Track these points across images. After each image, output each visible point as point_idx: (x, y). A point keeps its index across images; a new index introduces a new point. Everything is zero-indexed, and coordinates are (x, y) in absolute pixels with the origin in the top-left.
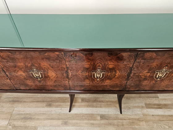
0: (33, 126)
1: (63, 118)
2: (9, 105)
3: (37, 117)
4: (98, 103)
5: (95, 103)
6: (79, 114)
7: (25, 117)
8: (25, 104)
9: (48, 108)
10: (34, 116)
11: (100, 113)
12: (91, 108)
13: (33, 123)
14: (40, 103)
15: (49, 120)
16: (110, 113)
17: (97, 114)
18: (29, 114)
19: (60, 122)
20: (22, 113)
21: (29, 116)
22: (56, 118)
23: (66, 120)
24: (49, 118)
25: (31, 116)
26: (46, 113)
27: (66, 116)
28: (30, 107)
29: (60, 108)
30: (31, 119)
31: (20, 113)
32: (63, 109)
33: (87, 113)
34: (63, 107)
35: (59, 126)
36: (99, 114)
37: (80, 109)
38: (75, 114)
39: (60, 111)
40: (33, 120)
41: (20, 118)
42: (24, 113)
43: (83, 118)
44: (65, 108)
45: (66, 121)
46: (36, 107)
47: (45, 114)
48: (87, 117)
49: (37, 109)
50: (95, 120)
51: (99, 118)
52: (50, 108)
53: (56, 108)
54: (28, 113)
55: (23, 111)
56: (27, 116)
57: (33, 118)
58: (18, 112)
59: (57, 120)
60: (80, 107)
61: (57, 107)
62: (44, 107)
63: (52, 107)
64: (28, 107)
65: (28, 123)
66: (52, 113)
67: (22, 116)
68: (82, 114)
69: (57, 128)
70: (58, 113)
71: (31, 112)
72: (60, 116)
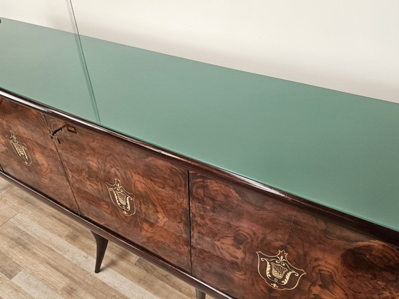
0: (17, 262)
1: (76, 278)
2: (16, 204)
3: (36, 249)
4: (168, 286)
5: (162, 282)
6: (111, 288)
7: (19, 238)
8: (38, 213)
9: (66, 242)
12: (143, 290)
13: (21, 257)
14: (62, 224)
15: (49, 266)
18: (29, 237)
19: (62, 282)
20: (22, 228)
21: (26, 241)
22: (64, 271)
23: (77, 286)
24: (53, 263)
25: (29, 243)
26: (56, 250)
27: (82, 278)
28: (40, 224)
29: (86, 255)
30: (25, 247)
31: (19, 227)
32: (90, 258)
33: (126, 295)
34: (93, 256)
35: (56, 290)
37: (121, 277)
38: (103, 283)
39: (81, 259)
40: (26, 251)
41: (11, 236)
46: (49, 229)
47: (53, 250)
49: (48, 233)
52: (70, 245)
53: (80, 251)
54: (30, 233)
55: (25, 226)
56: (24, 238)
57: (29, 247)
58: (17, 223)
59: (62, 276)
60: (124, 272)
61: (83, 249)
62: (61, 236)
63: (74, 245)
64: (38, 222)
65: (15, 252)
66: (65, 256)
67: (17, 235)
68: (116, 291)
69: (49, 291)
70: (75, 262)
71: (35, 235)
72: (73, 271)
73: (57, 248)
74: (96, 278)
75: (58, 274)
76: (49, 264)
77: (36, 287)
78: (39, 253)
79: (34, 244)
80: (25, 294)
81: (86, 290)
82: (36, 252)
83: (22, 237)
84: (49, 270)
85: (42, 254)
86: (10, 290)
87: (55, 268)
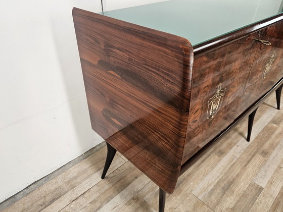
0: (247, 186)
1: (255, 151)
6: (258, 135)
7: (223, 188)
8: (193, 177)
9: (226, 157)
10: (230, 177)
11: (269, 121)
13: (242, 184)
14: (207, 160)
15: (248, 166)
16: (274, 115)
17: (268, 124)
18: (221, 180)
19: (258, 159)
20: (211, 188)
21: (225, 182)
22: (250, 157)
24: (244, 164)
25: (227, 180)
26: (233, 162)
27: (254, 148)
28: (207, 174)
29: (236, 146)
30: (232, 182)
31: (209, 190)
32: (238, 144)
33: (262, 129)
34: (236, 143)
35: (265, 161)
38: (256, 138)
39: (239, 149)
40: (235, 182)
41: (220, 195)
42: (213, 186)
43: (267, 135)
44: (238, 142)
45: (261, 151)
46: (213, 167)
47: (234, 164)
48: (267, 132)
50: (276, 129)
51: (275, 125)
52: (228, 154)
54: (217, 181)
55: (209, 185)
56: (222, 185)
57: (231, 180)
58: (205, 193)
59: (254, 158)
61: (231, 148)
62: (220, 160)
63: (228, 152)
64: (204, 176)
65: (237, 189)
67: (219, 191)
69: (267, 164)
70: (242, 152)
71: (218, 176)
72: (249, 153)
73: (231, 162)
74: (253, 142)
75: (253, 160)
76: (246, 165)
77: (266, 171)
78: (237, 172)
79: (228, 177)
80: (272, 177)
81: (262, 146)
82: (235, 175)
84: (251, 165)
85: (237, 170)
86: (273, 187)
87: (249, 162)
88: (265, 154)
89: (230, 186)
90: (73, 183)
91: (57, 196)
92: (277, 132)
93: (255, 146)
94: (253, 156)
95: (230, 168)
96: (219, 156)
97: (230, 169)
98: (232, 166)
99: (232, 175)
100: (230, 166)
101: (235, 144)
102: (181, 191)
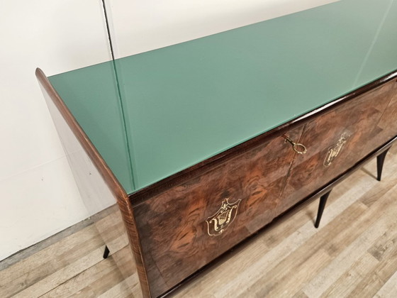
0: (292, 295)
1: (320, 244)
3: (279, 276)
6: (334, 220)
7: (257, 294)
8: (223, 273)
9: (276, 248)
10: (272, 279)
11: (357, 199)
12: (338, 200)
13: (286, 292)
15: (303, 265)
16: (368, 190)
17: (355, 203)
18: (259, 282)
19: (323, 255)
20: (241, 292)
21: (264, 286)
22: (310, 252)
24: (299, 262)
25: (267, 284)
26: (284, 257)
27: (320, 239)
28: (243, 271)
29: (296, 233)
30: (272, 288)
32: (300, 230)
33: (342, 211)
34: (299, 227)
35: (330, 262)
36: (357, 201)
39: (301, 237)
40: (277, 287)
42: (245, 289)
43: (346, 221)
44: (301, 226)
45: (329, 245)
46: (253, 262)
47: (284, 260)
48: (349, 216)
49: (259, 263)
50: (363, 212)
51: (363, 206)
52: (281, 244)
53: (290, 237)
54: (253, 283)
55: (240, 287)
56: (258, 290)
57: (273, 284)
59: (316, 254)
61: (289, 234)
62: (267, 252)
63: (282, 241)
64: (238, 272)
66: (293, 250)
68: (337, 217)
69: (330, 267)
70: (302, 243)
71: (259, 276)
72: (312, 245)
73: (282, 256)
74: (322, 229)
75: (313, 257)
76: (300, 264)
77: (325, 278)
78: (284, 274)
79: (270, 278)
80: (331, 288)
81: (333, 237)
82: (281, 277)
83: (257, 291)
84: (307, 265)
85: (286, 270)
87: (306, 260)
88: (333, 250)
89: (268, 292)
90: (66, 259)
91: (43, 275)
92: (363, 218)
93: (324, 236)
94: (316, 251)
95: (278, 265)
96: (268, 245)
97: (276, 267)
98: (280, 263)
99: (276, 276)
100: (277, 262)
101: (296, 229)
102: (201, 290)
